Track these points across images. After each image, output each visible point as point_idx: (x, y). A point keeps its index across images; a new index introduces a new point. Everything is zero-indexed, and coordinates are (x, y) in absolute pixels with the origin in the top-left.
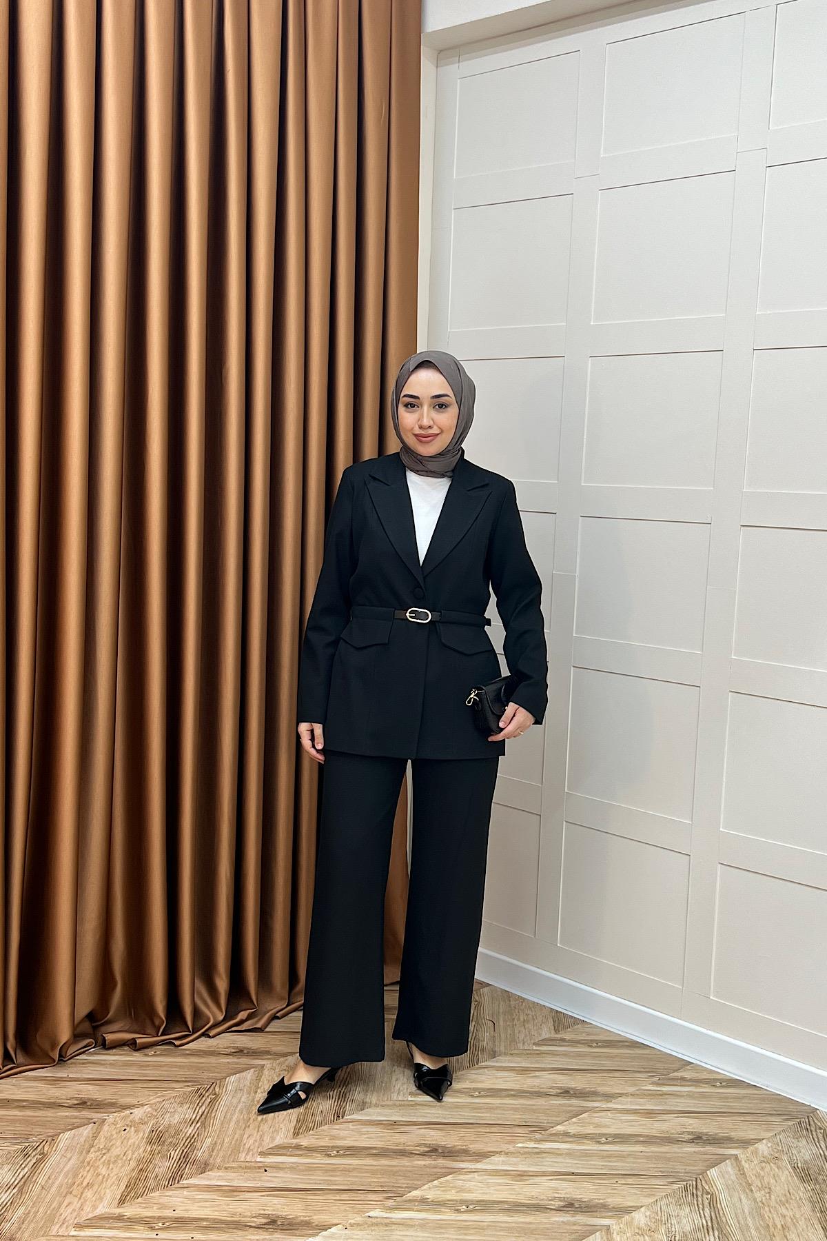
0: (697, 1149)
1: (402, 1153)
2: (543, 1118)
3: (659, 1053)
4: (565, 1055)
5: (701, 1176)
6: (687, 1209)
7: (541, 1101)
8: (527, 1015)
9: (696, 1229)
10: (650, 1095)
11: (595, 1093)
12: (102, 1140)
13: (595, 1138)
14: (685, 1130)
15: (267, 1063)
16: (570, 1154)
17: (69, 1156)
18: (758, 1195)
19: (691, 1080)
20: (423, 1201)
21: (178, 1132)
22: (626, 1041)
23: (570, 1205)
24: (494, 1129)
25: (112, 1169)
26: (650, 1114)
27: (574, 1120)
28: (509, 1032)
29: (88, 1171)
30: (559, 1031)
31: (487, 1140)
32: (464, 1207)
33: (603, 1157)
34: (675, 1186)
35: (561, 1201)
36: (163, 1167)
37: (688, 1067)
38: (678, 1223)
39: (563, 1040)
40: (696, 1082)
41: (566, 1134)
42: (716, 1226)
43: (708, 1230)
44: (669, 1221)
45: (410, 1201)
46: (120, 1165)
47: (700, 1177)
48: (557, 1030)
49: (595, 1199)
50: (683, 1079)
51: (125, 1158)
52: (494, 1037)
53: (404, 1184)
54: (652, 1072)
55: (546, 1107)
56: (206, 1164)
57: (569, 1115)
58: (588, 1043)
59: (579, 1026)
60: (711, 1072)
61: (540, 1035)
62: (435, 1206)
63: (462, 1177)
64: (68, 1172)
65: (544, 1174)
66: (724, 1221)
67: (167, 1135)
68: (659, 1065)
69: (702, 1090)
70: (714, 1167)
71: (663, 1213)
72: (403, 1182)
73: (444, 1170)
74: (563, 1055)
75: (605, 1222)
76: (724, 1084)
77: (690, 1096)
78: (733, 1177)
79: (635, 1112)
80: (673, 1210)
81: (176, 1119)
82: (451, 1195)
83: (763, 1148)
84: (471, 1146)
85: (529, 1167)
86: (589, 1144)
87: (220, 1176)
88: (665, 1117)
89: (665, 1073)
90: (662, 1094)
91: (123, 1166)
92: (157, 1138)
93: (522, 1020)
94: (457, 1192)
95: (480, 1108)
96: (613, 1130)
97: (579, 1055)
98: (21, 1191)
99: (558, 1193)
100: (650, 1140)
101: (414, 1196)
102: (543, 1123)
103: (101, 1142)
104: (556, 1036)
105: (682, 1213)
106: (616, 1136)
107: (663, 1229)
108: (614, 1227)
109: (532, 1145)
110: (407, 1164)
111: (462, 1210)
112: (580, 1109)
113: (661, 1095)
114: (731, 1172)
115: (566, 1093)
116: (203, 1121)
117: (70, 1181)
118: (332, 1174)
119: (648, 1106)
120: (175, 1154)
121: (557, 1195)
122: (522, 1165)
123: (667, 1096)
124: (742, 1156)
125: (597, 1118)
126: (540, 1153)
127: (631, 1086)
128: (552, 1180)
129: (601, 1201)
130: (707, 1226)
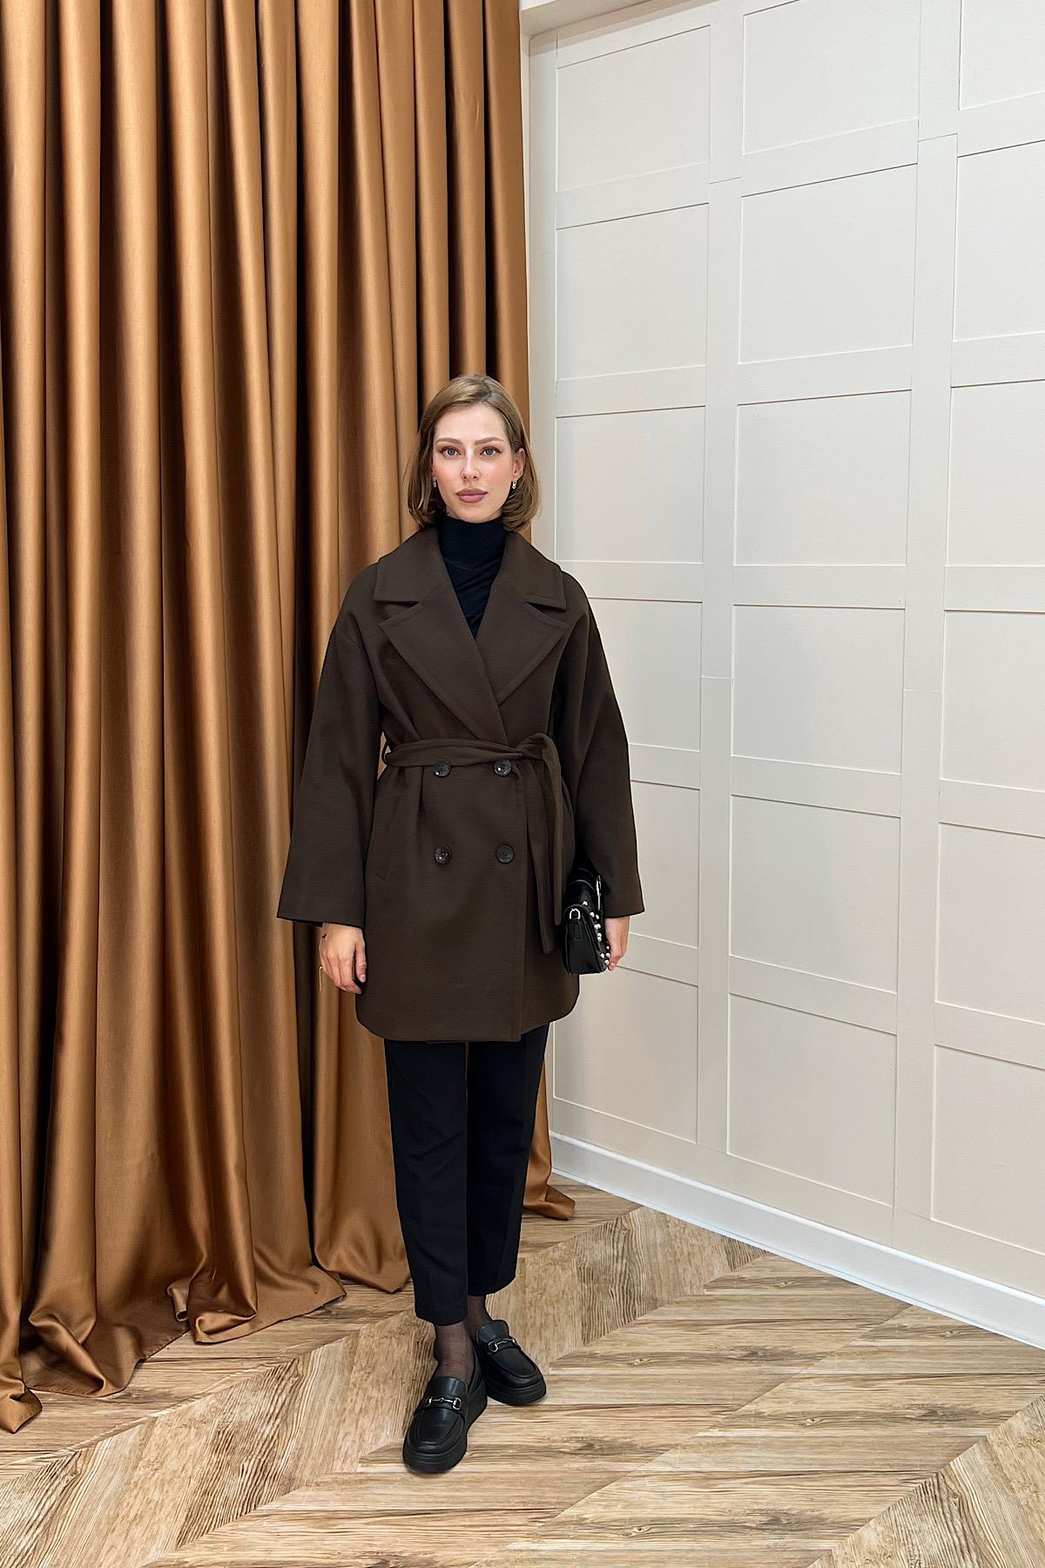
0: (931, 1430)
1: (549, 1452)
2: (728, 1394)
3: (865, 1293)
4: (747, 1300)
5: (942, 1470)
6: (931, 1520)
7: (722, 1369)
8: (692, 1246)
9: (947, 1550)
10: (861, 1353)
11: (791, 1354)
12: (153, 1448)
13: (797, 1419)
14: (913, 1402)
15: (363, 1328)
16: (767, 1444)
17: (110, 1474)
18: (1021, 1495)
19: (913, 1330)
20: (580, 1522)
21: (252, 1433)
22: (822, 1278)
23: (775, 1520)
24: (664, 1412)
25: (167, 1492)
26: (866, 1380)
27: (767, 1394)
28: (671, 1271)
29: (136, 1496)
30: (735, 1268)
31: (655, 1428)
32: (635, 1529)
33: (812, 1447)
34: (911, 1487)
35: (762, 1515)
36: (234, 1486)
37: (906, 1311)
38: (921, 1543)
39: (741, 1280)
40: (919, 1332)
41: (759, 1415)
42: (972, 1544)
43: (962, 1552)
44: (910, 1540)
45: (563, 1523)
46: (178, 1485)
47: (941, 1472)
48: (733, 1267)
49: (807, 1510)
50: (902, 1328)
51: (183, 1474)
52: (652, 1278)
53: (553, 1498)
54: (861, 1320)
55: (729, 1377)
56: (291, 1480)
57: (760, 1387)
58: (774, 1282)
59: (760, 1259)
60: (937, 1316)
61: (712, 1273)
62: (596, 1530)
63: (628, 1485)
64: (108, 1499)
65: (736, 1476)
66: (982, 1537)
67: (237, 1438)
68: (868, 1310)
69: (930, 1343)
70: (958, 1455)
71: (899, 1527)
72: (551, 1495)
73: (605, 1476)
74: (744, 1300)
75: (825, 1545)
76: (955, 1332)
77: (914, 1352)
78: (986, 1470)
79: (846, 1379)
80: (912, 1522)
81: (249, 1413)
82: (616, 1513)
83: (1019, 1424)
84: (636, 1439)
85: (716, 1466)
86: (791, 1428)
87: (310, 1496)
88: (884, 1384)
89: (880, 1321)
90: (878, 1351)
91: (180, 1488)
92: (224, 1442)
93: (686, 1254)
94: (623, 1508)
95: (643, 1382)
96: (817, 1406)
97: (764, 1300)
98: (46, 1531)
99: (757, 1503)
100: (869, 1419)
101: (568, 1517)
102: (729, 1400)
103: (151, 1453)
104: (732, 1274)
105: (925, 1527)
106: (825, 1415)
107: (902, 1552)
108: (837, 1553)
109: (716, 1432)
110: (555, 1468)
111: (633, 1535)
112: (773, 1377)
113: (876, 1352)
114: (981, 1462)
115: (753, 1355)
116: (284, 1415)
117: (111, 1513)
118: (458, 1487)
119: (860, 1369)
120: (249, 1465)
121: (756, 1507)
122: (706, 1462)
123: (885, 1354)
124: (992, 1438)
125: (795, 1389)
126: (726, 1444)
127: (837, 1341)
128: (747, 1483)
129: (816, 1513)
130: (960, 1544)
